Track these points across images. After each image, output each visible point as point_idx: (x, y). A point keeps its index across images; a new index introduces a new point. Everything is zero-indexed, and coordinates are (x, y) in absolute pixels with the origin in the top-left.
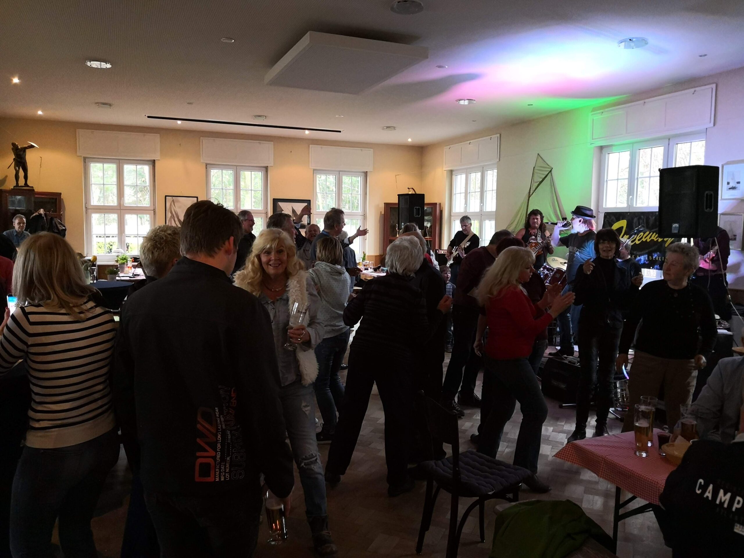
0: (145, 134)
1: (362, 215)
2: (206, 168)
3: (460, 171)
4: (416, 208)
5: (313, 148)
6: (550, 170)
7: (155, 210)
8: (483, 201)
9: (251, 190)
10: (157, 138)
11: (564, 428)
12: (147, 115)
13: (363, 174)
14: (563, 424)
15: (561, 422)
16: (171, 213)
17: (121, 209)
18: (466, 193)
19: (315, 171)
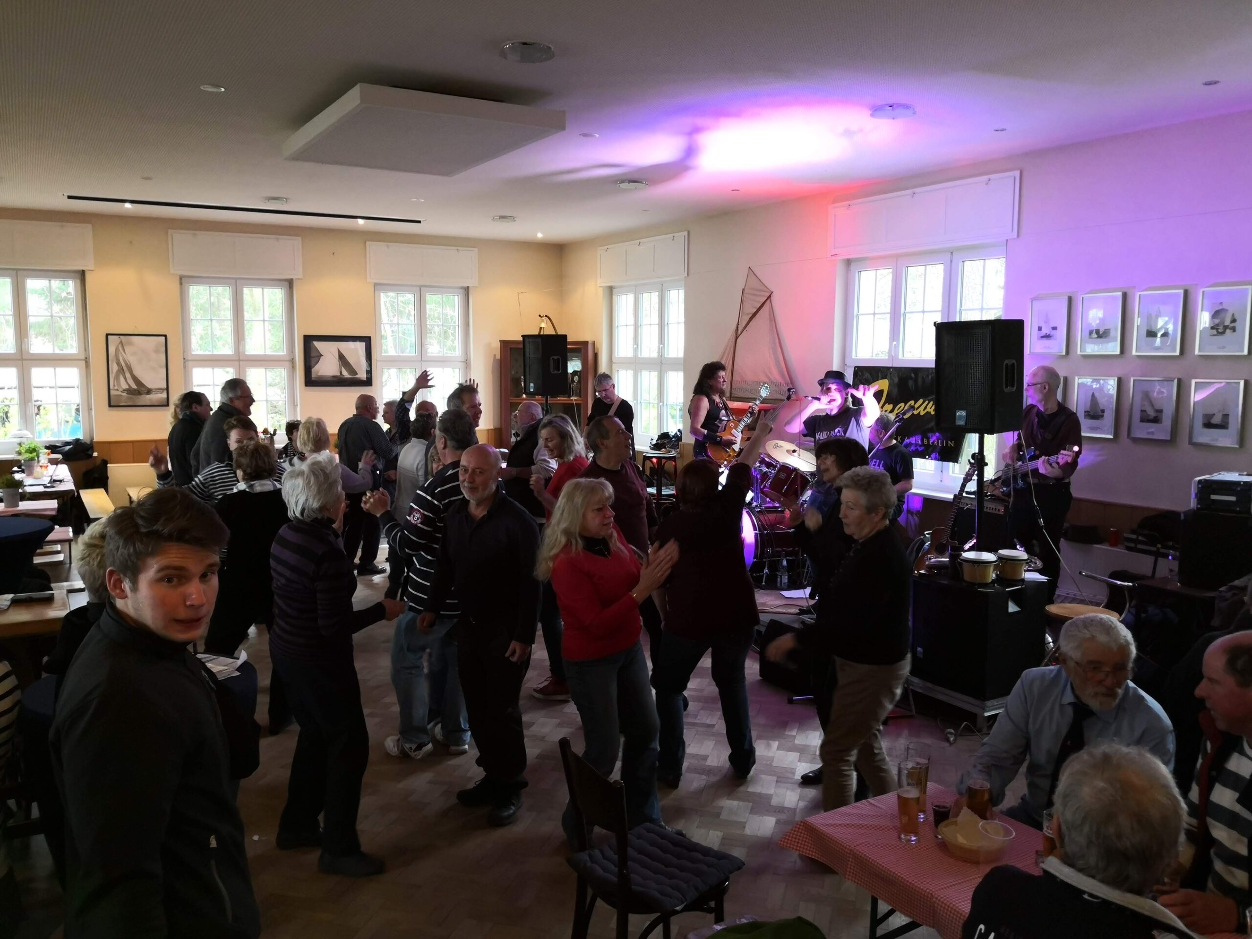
0: (64, 224)
1: (464, 362)
2: (181, 284)
3: (626, 290)
4: (553, 359)
5: (373, 247)
6: (768, 294)
7: (87, 360)
8: (663, 341)
9: (264, 321)
10: (87, 230)
11: (796, 742)
12: (66, 194)
13: (462, 291)
14: (794, 733)
15: (791, 730)
16: (118, 364)
17: (22, 359)
18: (637, 326)
19: (378, 287)
